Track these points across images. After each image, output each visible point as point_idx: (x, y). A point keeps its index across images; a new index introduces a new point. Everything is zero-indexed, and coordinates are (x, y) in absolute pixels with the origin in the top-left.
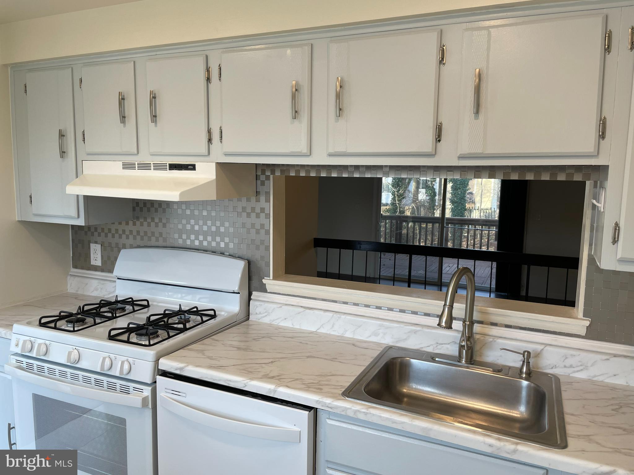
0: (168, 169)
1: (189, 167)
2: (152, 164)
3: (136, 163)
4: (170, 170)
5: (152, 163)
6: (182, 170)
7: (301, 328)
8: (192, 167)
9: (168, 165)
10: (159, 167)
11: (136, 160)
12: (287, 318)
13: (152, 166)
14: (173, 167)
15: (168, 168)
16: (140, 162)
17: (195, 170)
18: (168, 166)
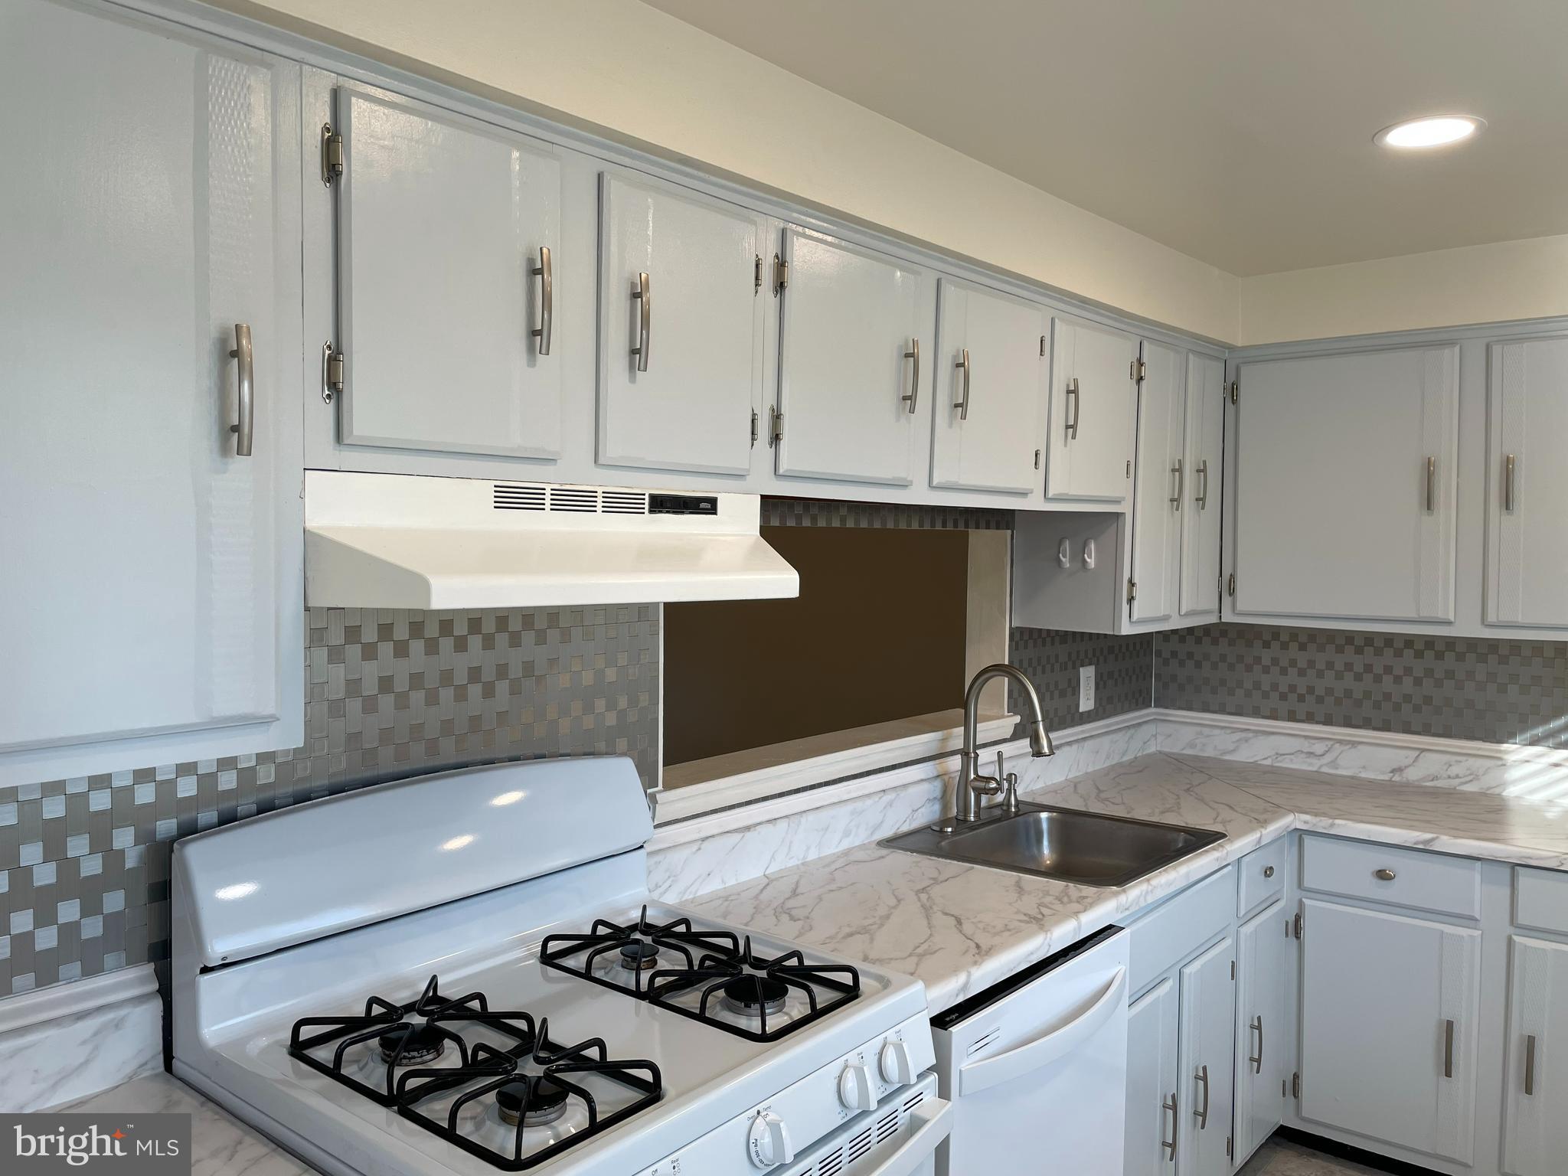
0: (646, 511)
1: (703, 505)
2: (600, 494)
3: (548, 488)
4: (651, 512)
5: (600, 490)
6: (683, 513)
7: (739, 882)
8: (708, 506)
9: (647, 497)
10: (618, 503)
11: (548, 478)
12: (711, 872)
13: (600, 500)
14: (661, 504)
15: (647, 506)
16: (561, 485)
17: (715, 514)
18: (647, 501)
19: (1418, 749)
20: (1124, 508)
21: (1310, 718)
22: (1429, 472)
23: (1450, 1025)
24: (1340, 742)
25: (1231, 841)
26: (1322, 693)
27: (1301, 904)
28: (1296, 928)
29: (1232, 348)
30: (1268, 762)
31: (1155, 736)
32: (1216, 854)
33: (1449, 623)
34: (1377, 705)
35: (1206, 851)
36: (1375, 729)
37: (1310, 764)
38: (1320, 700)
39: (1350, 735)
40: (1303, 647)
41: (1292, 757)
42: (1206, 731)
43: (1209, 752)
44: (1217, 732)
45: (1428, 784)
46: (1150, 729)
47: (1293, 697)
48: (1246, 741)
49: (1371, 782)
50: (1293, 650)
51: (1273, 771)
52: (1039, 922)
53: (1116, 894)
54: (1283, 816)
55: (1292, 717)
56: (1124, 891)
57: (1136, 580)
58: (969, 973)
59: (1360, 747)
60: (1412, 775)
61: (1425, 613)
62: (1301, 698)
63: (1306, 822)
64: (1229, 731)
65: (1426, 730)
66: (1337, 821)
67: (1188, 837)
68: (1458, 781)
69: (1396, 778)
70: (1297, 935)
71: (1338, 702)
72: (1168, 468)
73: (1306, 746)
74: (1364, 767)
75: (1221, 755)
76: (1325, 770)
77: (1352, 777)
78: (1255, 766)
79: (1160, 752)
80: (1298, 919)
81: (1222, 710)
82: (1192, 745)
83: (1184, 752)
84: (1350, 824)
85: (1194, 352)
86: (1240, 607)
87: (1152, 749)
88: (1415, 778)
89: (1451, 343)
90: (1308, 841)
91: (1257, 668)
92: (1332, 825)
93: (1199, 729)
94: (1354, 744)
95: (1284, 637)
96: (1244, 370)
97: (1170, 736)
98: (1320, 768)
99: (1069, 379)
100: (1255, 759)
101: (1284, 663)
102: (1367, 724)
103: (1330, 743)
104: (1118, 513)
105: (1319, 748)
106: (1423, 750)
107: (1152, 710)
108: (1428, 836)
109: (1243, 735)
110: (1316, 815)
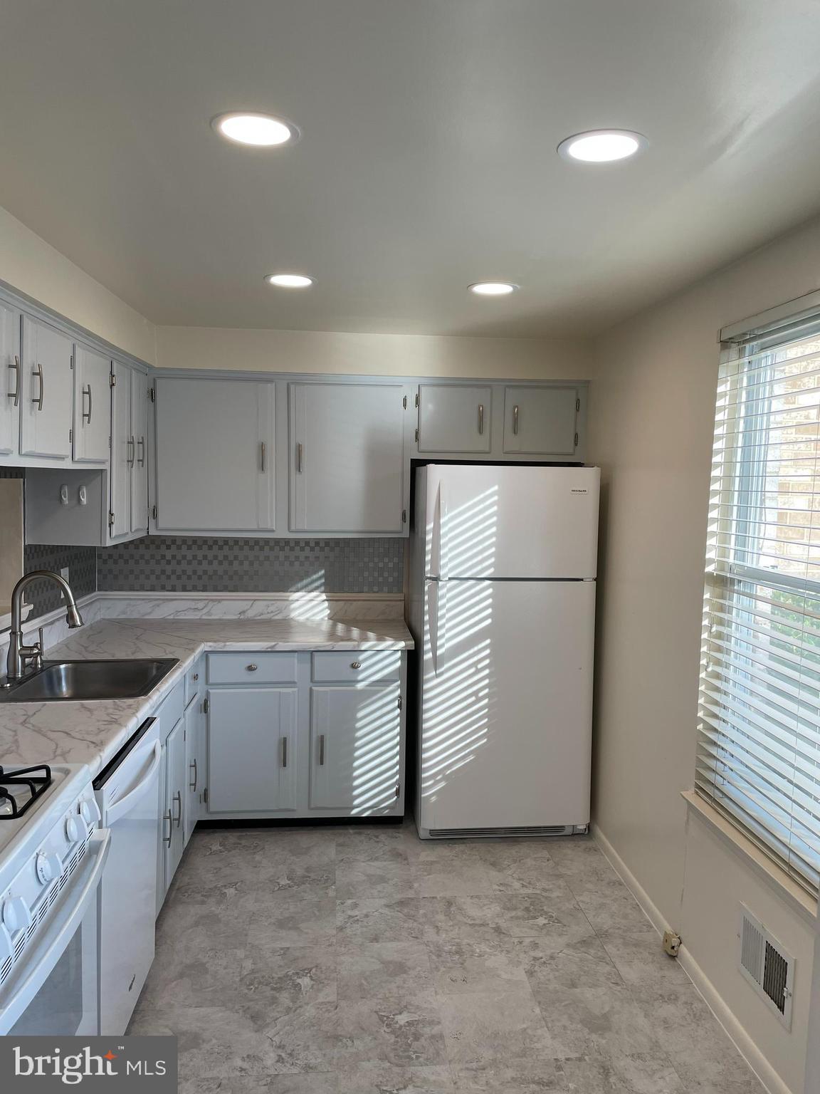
19: (252, 600)
20: (106, 467)
21: (195, 589)
22: (262, 449)
23: (285, 739)
24: (212, 600)
25: (183, 662)
26: (201, 574)
27: (208, 693)
28: (205, 707)
29: (150, 367)
30: (171, 617)
31: (99, 609)
32: (180, 671)
33: (273, 531)
34: (231, 578)
35: (175, 669)
36: (230, 591)
37: (196, 615)
38: (200, 578)
39: (217, 596)
40: (189, 548)
41: (186, 612)
42: (132, 602)
43: (135, 616)
44: (139, 602)
45: (259, 618)
46: (97, 605)
47: (184, 577)
48: (158, 606)
49: (229, 620)
50: (184, 550)
51: (175, 622)
52: (117, 723)
53: (147, 700)
54: (199, 645)
55: (184, 589)
56: (150, 697)
57: (113, 512)
58: (101, 757)
59: (223, 602)
60: (250, 614)
61: (262, 526)
62: (189, 578)
63: (210, 646)
64: (147, 601)
65: (256, 589)
66: (227, 643)
67: (158, 664)
68: (272, 614)
69: (242, 617)
70: (206, 711)
71: (210, 578)
72: (126, 441)
73: (192, 605)
74: (225, 613)
75: (143, 616)
76: (204, 617)
77: (220, 620)
78: (164, 620)
79: (104, 619)
80: (206, 702)
81: (142, 589)
82: (124, 613)
83: (119, 617)
84: (234, 644)
85: (135, 369)
86: (161, 525)
87: (98, 618)
88: (252, 615)
89: (271, 381)
90: (212, 658)
91: (163, 562)
92: (225, 645)
93: (128, 602)
94: (219, 601)
95: (179, 542)
96: (158, 381)
97: (109, 608)
98: (201, 616)
99: (83, 384)
100: (164, 616)
101: (179, 557)
102: (226, 589)
103: (207, 602)
104: (102, 470)
105: (200, 605)
106: (255, 600)
107: (97, 593)
108: (273, 643)
109: (157, 602)
110: (215, 642)
